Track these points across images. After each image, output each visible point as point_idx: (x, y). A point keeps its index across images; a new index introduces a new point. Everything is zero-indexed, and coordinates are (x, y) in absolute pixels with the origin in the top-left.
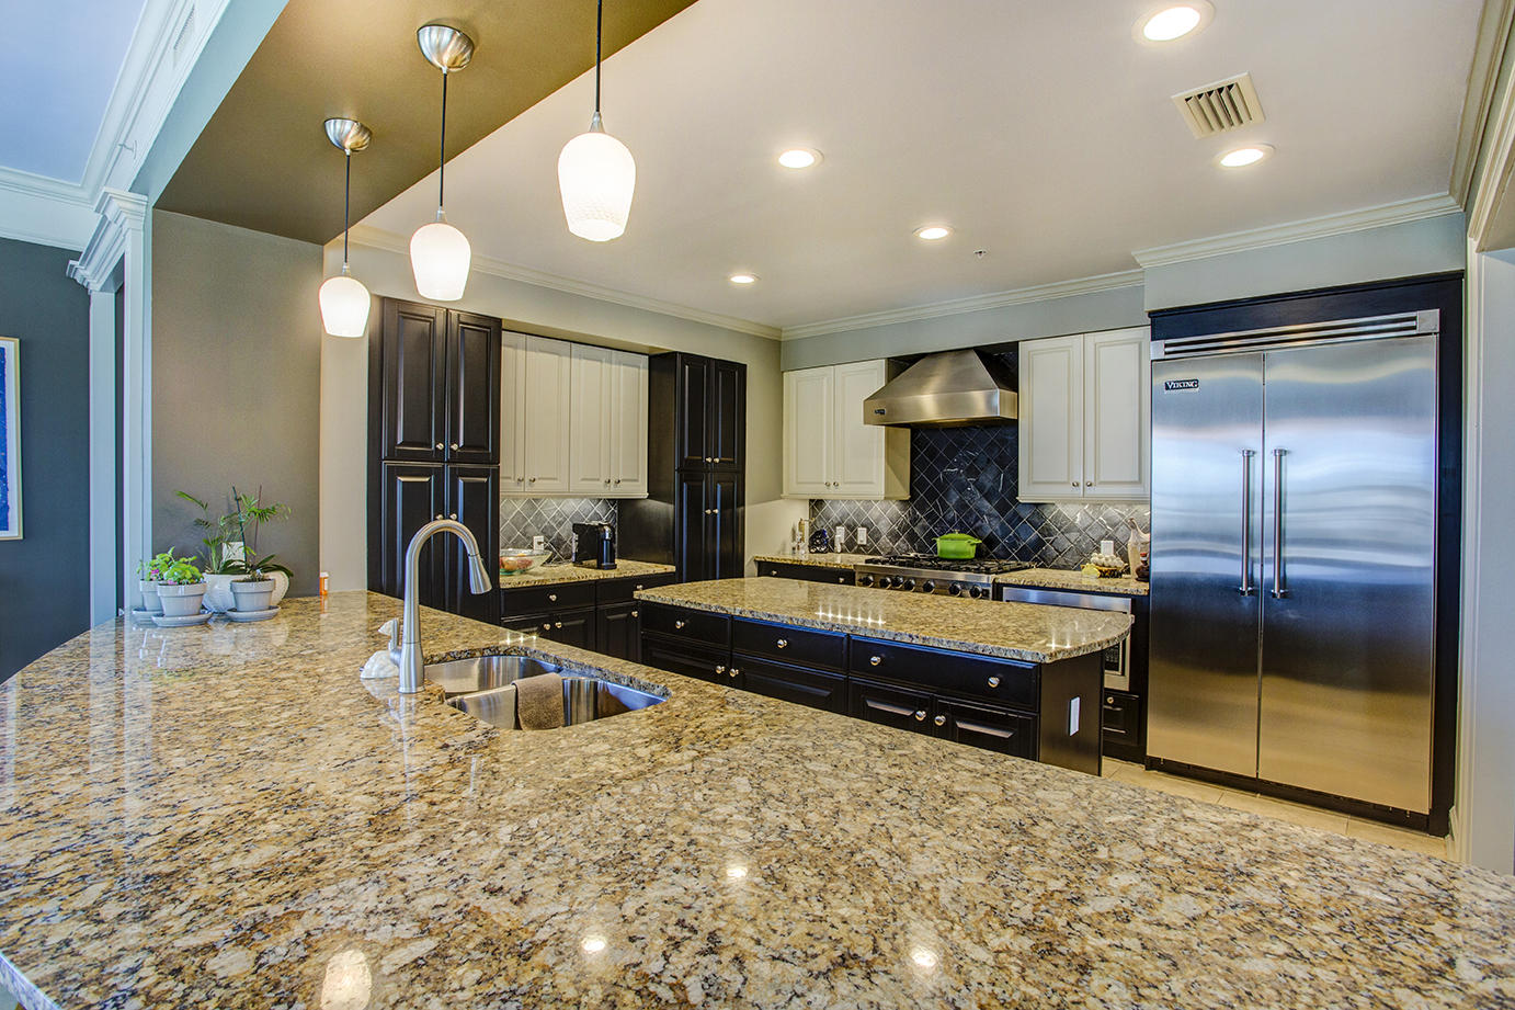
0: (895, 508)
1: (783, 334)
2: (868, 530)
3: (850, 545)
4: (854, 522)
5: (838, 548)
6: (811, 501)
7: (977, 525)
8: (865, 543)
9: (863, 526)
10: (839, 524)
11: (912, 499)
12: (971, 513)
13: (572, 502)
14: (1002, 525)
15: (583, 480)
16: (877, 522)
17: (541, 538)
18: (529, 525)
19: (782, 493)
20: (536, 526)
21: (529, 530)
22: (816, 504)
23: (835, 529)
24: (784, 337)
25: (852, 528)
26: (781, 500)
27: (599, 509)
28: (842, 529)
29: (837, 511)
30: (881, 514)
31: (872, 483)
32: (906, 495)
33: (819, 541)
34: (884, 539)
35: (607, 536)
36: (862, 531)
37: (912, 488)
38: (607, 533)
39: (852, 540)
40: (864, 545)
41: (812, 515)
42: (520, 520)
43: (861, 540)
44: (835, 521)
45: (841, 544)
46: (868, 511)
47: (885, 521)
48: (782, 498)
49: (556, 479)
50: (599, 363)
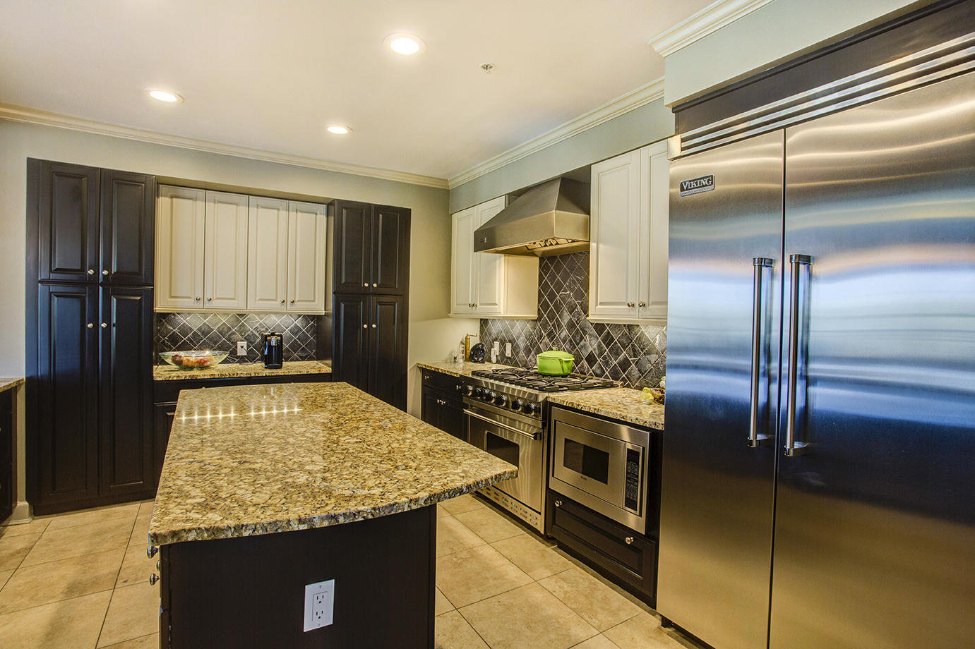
0: (529, 326)
1: (450, 184)
2: (512, 345)
3: (502, 359)
4: (504, 338)
5: (494, 359)
6: (481, 320)
7: (581, 343)
8: (510, 356)
9: (510, 341)
10: (496, 340)
11: (539, 319)
12: (577, 332)
13: (274, 317)
14: (599, 346)
15: (260, 300)
16: (518, 338)
17: (245, 344)
18: (234, 333)
19: (449, 313)
20: (241, 334)
21: (234, 337)
22: (484, 322)
23: (494, 343)
24: (452, 185)
25: (503, 343)
26: (448, 319)
27: (298, 322)
28: (497, 344)
29: (495, 329)
30: (520, 331)
31: (495, 304)
32: (535, 316)
33: (477, 354)
34: (522, 354)
35: (273, 344)
36: (509, 346)
37: (539, 310)
38: (274, 340)
39: (503, 353)
40: (509, 358)
41: (482, 331)
42: (225, 329)
43: (508, 353)
44: (494, 337)
45: (497, 356)
46: (512, 328)
47: (523, 338)
48: (449, 317)
49: (234, 299)
50: (276, 211)
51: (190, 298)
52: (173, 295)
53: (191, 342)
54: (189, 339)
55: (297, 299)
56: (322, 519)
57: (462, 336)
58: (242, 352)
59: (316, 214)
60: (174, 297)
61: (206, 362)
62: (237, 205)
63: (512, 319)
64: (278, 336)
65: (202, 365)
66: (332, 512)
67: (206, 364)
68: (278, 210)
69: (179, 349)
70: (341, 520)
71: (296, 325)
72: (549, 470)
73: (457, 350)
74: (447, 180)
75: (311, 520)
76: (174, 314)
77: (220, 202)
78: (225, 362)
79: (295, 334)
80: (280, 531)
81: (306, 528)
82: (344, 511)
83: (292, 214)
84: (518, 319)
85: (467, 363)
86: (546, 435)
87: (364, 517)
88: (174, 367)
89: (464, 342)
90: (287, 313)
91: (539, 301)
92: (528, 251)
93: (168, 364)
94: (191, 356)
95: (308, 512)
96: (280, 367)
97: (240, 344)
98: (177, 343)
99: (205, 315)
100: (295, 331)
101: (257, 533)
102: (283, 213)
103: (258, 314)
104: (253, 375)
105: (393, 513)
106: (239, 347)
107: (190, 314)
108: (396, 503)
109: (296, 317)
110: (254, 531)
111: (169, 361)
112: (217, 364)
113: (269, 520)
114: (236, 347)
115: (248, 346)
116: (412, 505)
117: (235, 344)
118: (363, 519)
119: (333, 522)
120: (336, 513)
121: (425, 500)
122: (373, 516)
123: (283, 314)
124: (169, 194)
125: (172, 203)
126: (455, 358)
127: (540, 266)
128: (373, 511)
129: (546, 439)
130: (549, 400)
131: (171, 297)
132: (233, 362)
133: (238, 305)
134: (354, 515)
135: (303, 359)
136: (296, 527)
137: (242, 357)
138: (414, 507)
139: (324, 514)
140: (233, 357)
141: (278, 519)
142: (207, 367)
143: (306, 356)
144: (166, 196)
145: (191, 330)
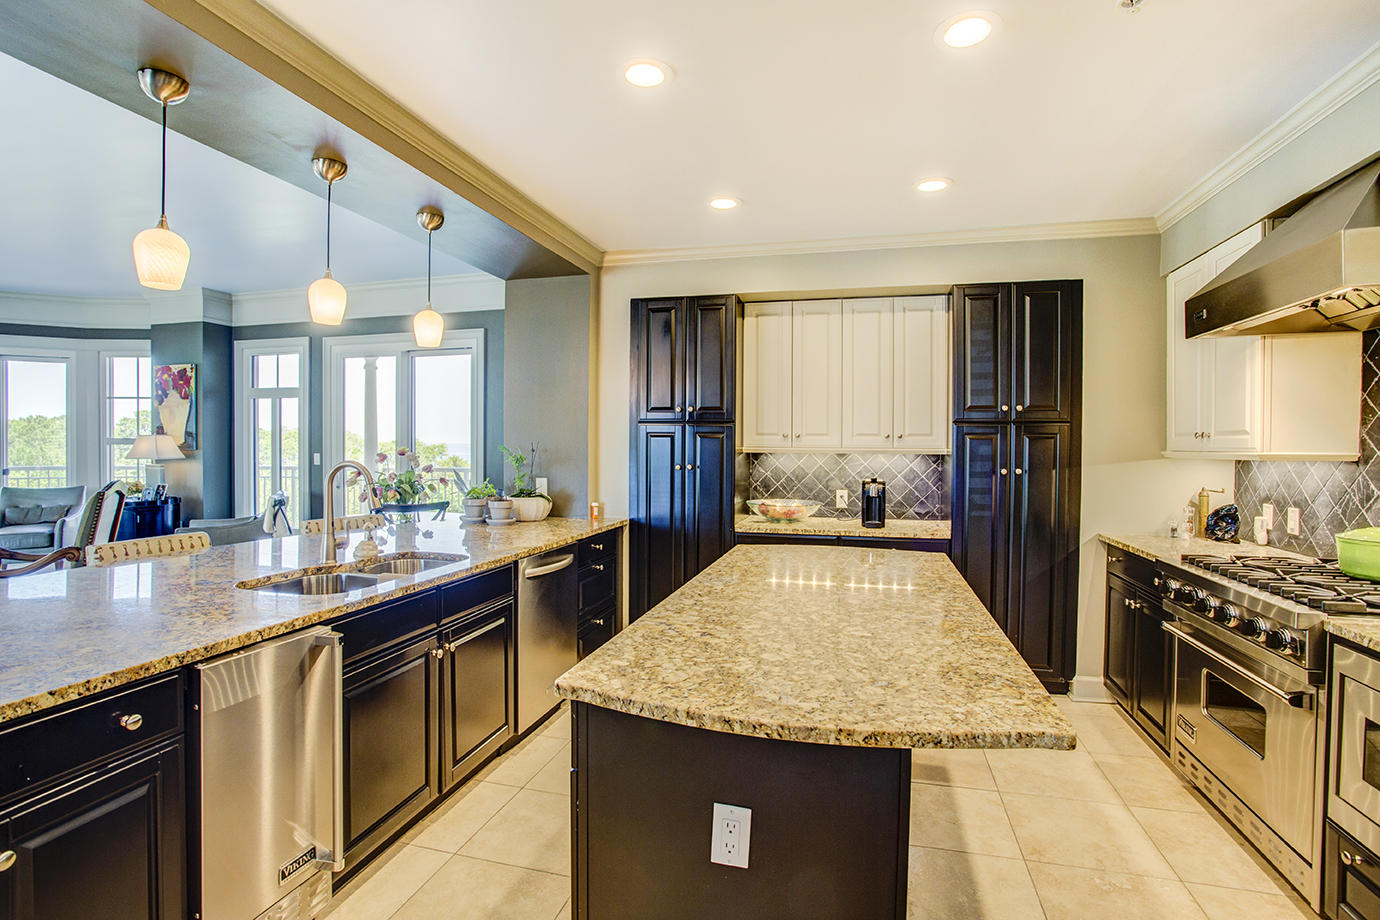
0: (1339, 475)
2: (1302, 513)
3: (1279, 536)
4: (1284, 498)
5: (1261, 536)
6: (1238, 462)
8: (1297, 534)
9: (1296, 504)
10: (1267, 499)
11: (1364, 460)
13: (882, 458)
15: (858, 435)
16: (1315, 498)
17: (845, 493)
18: (832, 479)
19: (1165, 449)
20: (840, 480)
21: (832, 484)
22: (1243, 466)
23: (1262, 507)
24: (1161, 225)
25: (1281, 508)
26: (1163, 460)
27: (917, 466)
28: (1268, 509)
29: (1264, 480)
30: (1321, 484)
31: (1246, 433)
32: (1355, 453)
33: (1223, 523)
34: (1323, 530)
35: (873, 493)
36: (1293, 514)
37: (1363, 442)
38: (873, 490)
39: (1281, 525)
40: (1296, 537)
41: (1238, 484)
42: (822, 474)
43: (1293, 525)
44: (1263, 495)
45: (1268, 531)
46: (1301, 477)
47: (1325, 497)
48: (1163, 457)
49: (826, 435)
50: (877, 314)
51: (777, 434)
52: (760, 431)
53: (784, 488)
54: (781, 485)
55: (907, 433)
56: (714, 720)
57: (1192, 493)
58: (841, 504)
59: (932, 311)
60: (762, 434)
61: (794, 513)
62: (828, 313)
63: (1301, 460)
64: (880, 483)
65: (790, 518)
66: (727, 715)
67: (795, 516)
68: (880, 312)
69: (772, 495)
70: (737, 730)
71: (912, 470)
72: (1329, 781)
73: (1180, 514)
74: (1153, 218)
75: (701, 717)
76: (766, 455)
77: (808, 314)
78: (820, 514)
79: (911, 481)
80: (666, 719)
81: (695, 725)
82: (742, 718)
83: (899, 315)
84: (1314, 460)
85: (1199, 540)
86: (1323, 699)
87: (767, 734)
88: (761, 517)
89: (1197, 503)
90: (899, 452)
91: (1364, 422)
92: (1326, 322)
93: (754, 513)
94: (778, 505)
95: (702, 707)
96: (882, 525)
97: (839, 493)
98: (768, 489)
99: (800, 455)
100: (911, 477)
101: (643, 714)
102: (886, 316)
103: (863, 454)
104: (843, 534)
105: (810, 741)
106: (838, 496)
107: (783, 454)
108: (816, 729)
109: (912, 457)
110: (641, 710)
111: (756, 510)
112: (808, 518)
113: (658, 703)
114: (835, 497)
115: (850, 496)
116: (842, 737)
117: (833, 492)
118: (766, 736)
119: (726, 729)
120: (732, 717)
121: (866, 738)
122: (781, 736)
123: (894, 454)
124: (754, 313)
125: (757, 322)
126: (1174, 530)
127: (1365, 350)
128: (780, 729)
129: (1323, 710)
130: (1329, 628)
131: (758, 434)
132: (831, 515)
133: (832, 443)
134: (754, 727)
135: (921, 516)
136: (684, 721)
137: (842, 511)
138: (845, 743)
139: (716, 714)
140: (829, 509)
141: (667, 705)
142: (797, 520)
143: (927, 513)
144: (751, 316)
145: (785, 473)
